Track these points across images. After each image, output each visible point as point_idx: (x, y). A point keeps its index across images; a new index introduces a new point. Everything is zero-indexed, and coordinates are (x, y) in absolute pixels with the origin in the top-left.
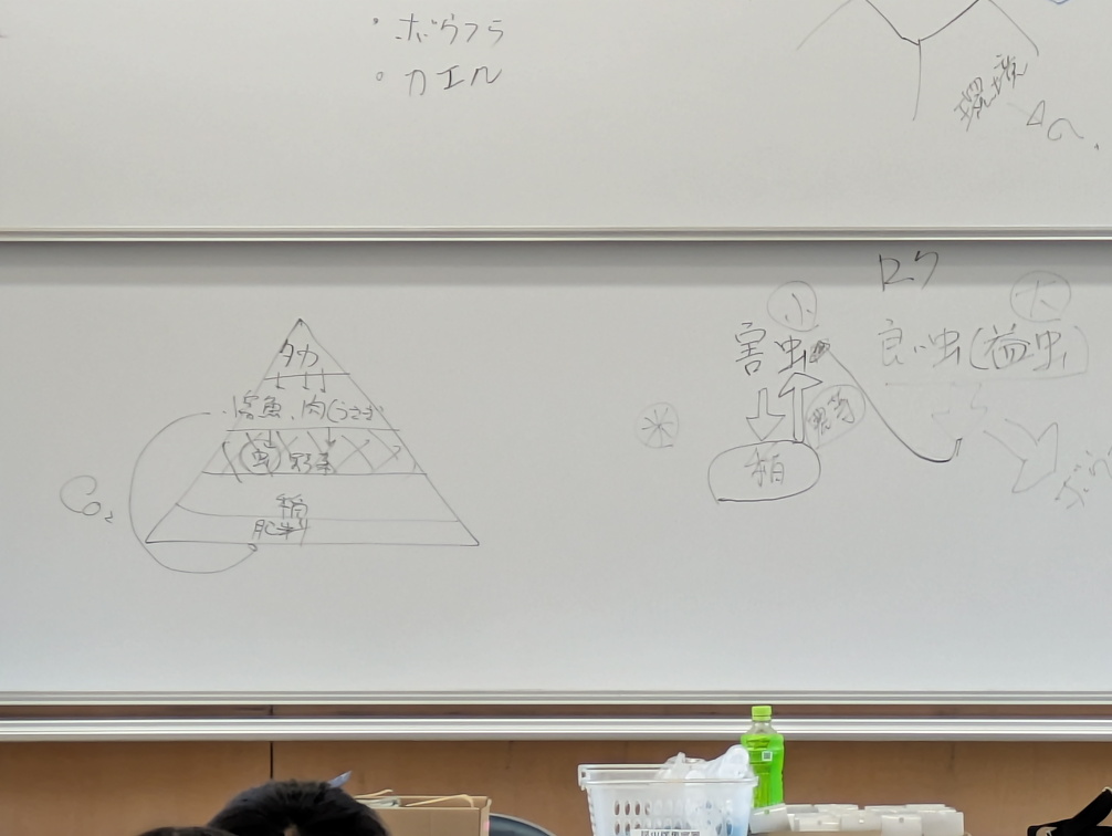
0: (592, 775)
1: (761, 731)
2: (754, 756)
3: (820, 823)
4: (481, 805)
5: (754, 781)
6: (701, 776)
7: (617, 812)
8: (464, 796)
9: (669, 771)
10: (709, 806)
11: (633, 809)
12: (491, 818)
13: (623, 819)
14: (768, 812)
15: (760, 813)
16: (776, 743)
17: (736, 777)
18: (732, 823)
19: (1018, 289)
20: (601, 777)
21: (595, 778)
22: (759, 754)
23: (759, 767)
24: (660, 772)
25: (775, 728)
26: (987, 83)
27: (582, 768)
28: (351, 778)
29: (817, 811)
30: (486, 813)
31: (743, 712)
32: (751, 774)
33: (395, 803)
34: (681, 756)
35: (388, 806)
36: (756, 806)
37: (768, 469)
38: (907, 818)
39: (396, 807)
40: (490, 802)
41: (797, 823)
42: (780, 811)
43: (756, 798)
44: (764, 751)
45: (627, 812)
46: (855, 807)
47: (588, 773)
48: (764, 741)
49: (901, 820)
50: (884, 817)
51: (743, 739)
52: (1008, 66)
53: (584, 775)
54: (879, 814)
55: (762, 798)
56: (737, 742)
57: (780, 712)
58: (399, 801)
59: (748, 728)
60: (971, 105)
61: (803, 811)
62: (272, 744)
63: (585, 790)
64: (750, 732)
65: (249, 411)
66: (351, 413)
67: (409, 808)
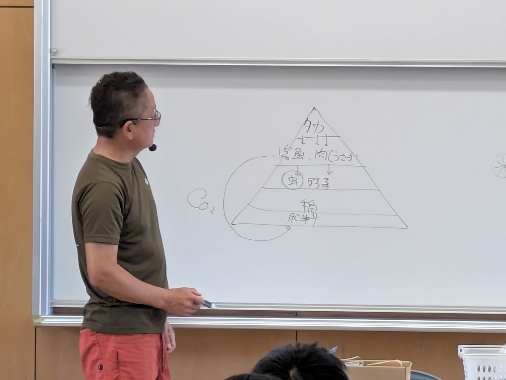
0: (465, 351)
4: (406, 366)
7: (479, 370)
8: (397, 361)
11: (487, 369)
12: (412, 373)
13: (481, 374)
20: (470, 352)
21: (467, 352)
24: (502, 349)
27: (460, 347)
28: (337, 349)
30: (409, 370)
33: (360, 363)
35: (357, 365)
39: (361, 366)
40: (411, 364)
45: (484, 370)
47: (464, 349)
53: (461, 351)
58: (363, 362)
62: (296, 331)
63: (462, 358)
65: (287, 155)
66: (341, 157)
67: (368, 366)
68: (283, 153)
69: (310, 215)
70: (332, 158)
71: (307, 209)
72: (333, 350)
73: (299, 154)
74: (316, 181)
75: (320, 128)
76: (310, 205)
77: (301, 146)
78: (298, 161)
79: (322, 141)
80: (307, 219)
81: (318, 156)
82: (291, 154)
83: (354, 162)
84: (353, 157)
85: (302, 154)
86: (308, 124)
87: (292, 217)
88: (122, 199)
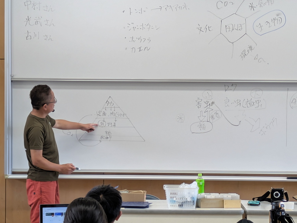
0: (166, 187)
1: (200, 178)
2: (198, 183)
3: (211, 197)
4: (144, 193)
5: (198, 188)
6: (187, 187)
7: (171, 194)
8: (141, 191)
9: (181, 186)
10: (189, 193)
11: (174, 194)
12: (146, 195)
13: (172, 196)
14: (201, 195)
15: (199, 195)
16: (203, 181)
17: (195, 188)
18: (194, 197)
19: (252, 92)
20: (168, 187)
21: (167, 187)
22: (199, 183)
23: (199, 186)
24: (180, 186)
25: (203, 178)
26: (246, 51)
27: (164, 185)
28: (119, 187)
29: (211, 194)
30: (145, 194)
31: (196, 175)
32: (198, 187)
33: (127, 192)
34: (184, 183)
35: (126, 192)
36: (199, 193)
37: (202, 127)
38: (228, 196)
39: (128, 193)
40: (146, 192)
41: (207, 197)
42: (203, 194)
43: (199, 192)
44: (200, 183)
46: (218, 194)
48: (200, 180)
49: (227, 196)
50: (224, 196)
51: (196, 180)
52: (250, 47)
53: (164, 187)
54: (223, 195)
55: (200, 192)
56: (195, 181)
57: (203, 175)
59: (197, 178)
60: (243, 55)
61: (208, 194)
62: (104, 180)
63: (165, 190)
64: (198, 179)
65: (100, 114)
66: (120, 115)
67: (130, 193)
68: (99, 114)
69: (108, 137)
70: (117, 115)
71: (107, 134)
72: (116, 188)
73: (104, 114)
74: (111, 124)
75: (112, 104)
76: (109, 133)
77: (105, 111)
78: (104, 117)
79: (113, 109)
80: (107, 138)
81: (111, 114)
82: (101, 114)
83: (125, 116)
84: (125, 115)
85: (105, 114)
86: (107, 102)
87: (102, 137)
88: (44, 133)
